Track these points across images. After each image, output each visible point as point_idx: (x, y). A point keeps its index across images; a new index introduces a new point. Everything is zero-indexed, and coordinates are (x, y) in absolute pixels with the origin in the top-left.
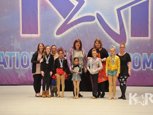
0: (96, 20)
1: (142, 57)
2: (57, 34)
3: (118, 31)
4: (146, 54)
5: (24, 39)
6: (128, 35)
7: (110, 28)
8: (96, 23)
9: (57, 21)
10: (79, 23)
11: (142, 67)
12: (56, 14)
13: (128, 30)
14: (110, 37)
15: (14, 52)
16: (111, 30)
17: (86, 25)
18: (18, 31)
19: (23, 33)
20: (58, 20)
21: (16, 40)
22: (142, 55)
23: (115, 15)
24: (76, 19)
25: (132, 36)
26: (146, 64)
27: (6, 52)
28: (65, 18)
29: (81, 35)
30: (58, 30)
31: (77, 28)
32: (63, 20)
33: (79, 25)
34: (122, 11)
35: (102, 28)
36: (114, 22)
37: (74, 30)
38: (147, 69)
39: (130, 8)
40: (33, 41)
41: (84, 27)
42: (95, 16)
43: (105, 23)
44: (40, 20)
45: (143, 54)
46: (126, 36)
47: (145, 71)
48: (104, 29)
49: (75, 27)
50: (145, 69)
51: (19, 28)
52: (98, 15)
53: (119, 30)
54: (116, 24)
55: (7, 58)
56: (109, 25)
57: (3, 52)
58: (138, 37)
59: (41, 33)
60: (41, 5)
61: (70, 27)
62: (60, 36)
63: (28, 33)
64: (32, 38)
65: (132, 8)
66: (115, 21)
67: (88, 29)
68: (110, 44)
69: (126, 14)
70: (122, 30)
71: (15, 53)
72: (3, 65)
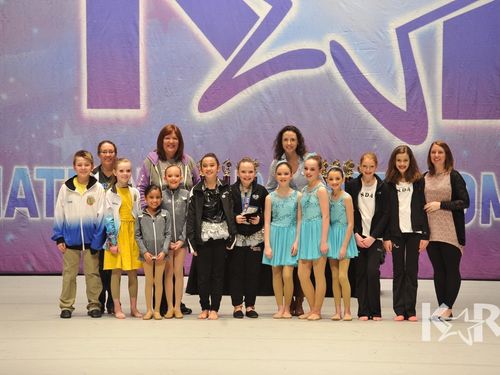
0: (330, 62)
1: (479, 183)
2: (203, 108)
3: (399, 99)
4: (493, 174)
5: (94, 124)
6: (435, 112)
7: (373, 88)
8: (329, 74)
9: (202, 65)
10: (274, 72)
11: (478, 215)
12: (198, 42)
13: (433, 96)
14: (372, 120)
15: (62, 168)
16: (377, 95)
17: (294, 79)
18: (76, 98)
19: (90, 105)
20: (206, 64)
21: (67, 129)
22: (478, 179)
23: (390, 47)
24: (264, 59)
25: (445, 116)
26: (492, 209)
27: (35, 168)
28: (226, 59)
29: (280, 112)
30: (205, 96)
31: (268, 90)
32: (221, 64)
33: (273, 79)
34: (413, 36)
35: (349, 91)
36: (389, 72)
37: (258, 97)
38: (495, 223)
39: (439, 24)
40: (124, 130)
41: (288, 85)
42: (326, 50)
43: (359, 72)
44: (147, 63)
45: (483, 174)
46: (425, 115)
47: (488, 228)
48: (355, 94)
49: (260, 85)
50: (490, 225)
51: (77, 90)
52: (334, 46)
53: (404, 96)
54: (394, 78)
55: (38, 186)
56: (372, 81)
57: (26, 167)
58: (467, 118)
59: (150, 103)
60: (150, 16)
61: (245, 87)
62: (211, 117)
63: (106, 107)
64: (118, 120)
65: (446, 24)
66: (390, 68)
67: (301, 94)
68: (374, 140)
69: (427, 43)
70: (414, 98)
71: (63, 171)
72: (26, 209)
